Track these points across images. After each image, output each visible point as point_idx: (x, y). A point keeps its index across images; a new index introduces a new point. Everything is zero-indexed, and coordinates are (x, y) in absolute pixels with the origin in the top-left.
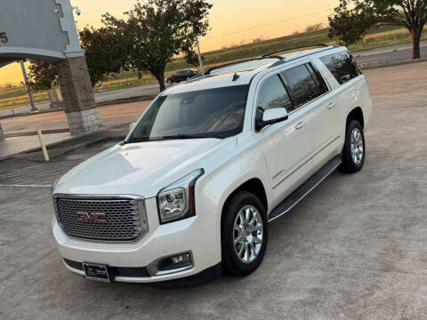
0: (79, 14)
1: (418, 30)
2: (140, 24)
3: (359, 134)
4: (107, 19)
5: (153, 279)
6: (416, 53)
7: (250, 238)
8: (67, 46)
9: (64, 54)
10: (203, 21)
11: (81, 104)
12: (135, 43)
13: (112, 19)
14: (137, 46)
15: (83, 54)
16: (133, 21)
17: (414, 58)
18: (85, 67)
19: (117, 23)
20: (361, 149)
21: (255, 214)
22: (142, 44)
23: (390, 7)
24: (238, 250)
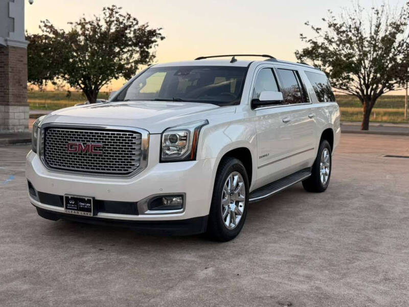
0: (31, 3)
1: (370, 103)
2: (82, 38)
3: (328, 156)
4: (46, 26)
5: (141, 217)
6: (365, 126)
7: (233, 206)
8: (11, 33)
9: (6, 40)
10: (151, 51)
11: (11, 99)
12: (73, 57)
13: (51, 27)
14: (74, 61)
15: (25, 46)
16: (74, 35)
17: (363, 129)
18: (25, 60)
19: (55, 32)
20: (328, 171)
21: (241, 184)
22: (80, 61)
23: (346, 74)
24: (224, 212)
